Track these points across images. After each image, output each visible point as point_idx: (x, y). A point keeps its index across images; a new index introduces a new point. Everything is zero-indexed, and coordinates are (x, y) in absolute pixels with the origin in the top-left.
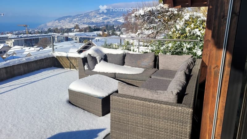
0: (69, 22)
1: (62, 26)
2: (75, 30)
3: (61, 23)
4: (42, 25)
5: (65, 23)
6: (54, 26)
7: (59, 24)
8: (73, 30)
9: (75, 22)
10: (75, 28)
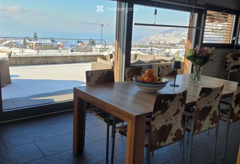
0: (176, 36)
1: (166, 40)
2: (180, 46)
3: (165, 36)
4: (145, 38)
5: (171, 37)
6: (158, 40)
7: (164, 38)
8: (177, 45)
9: (183, 36)
10: (180, 43)
